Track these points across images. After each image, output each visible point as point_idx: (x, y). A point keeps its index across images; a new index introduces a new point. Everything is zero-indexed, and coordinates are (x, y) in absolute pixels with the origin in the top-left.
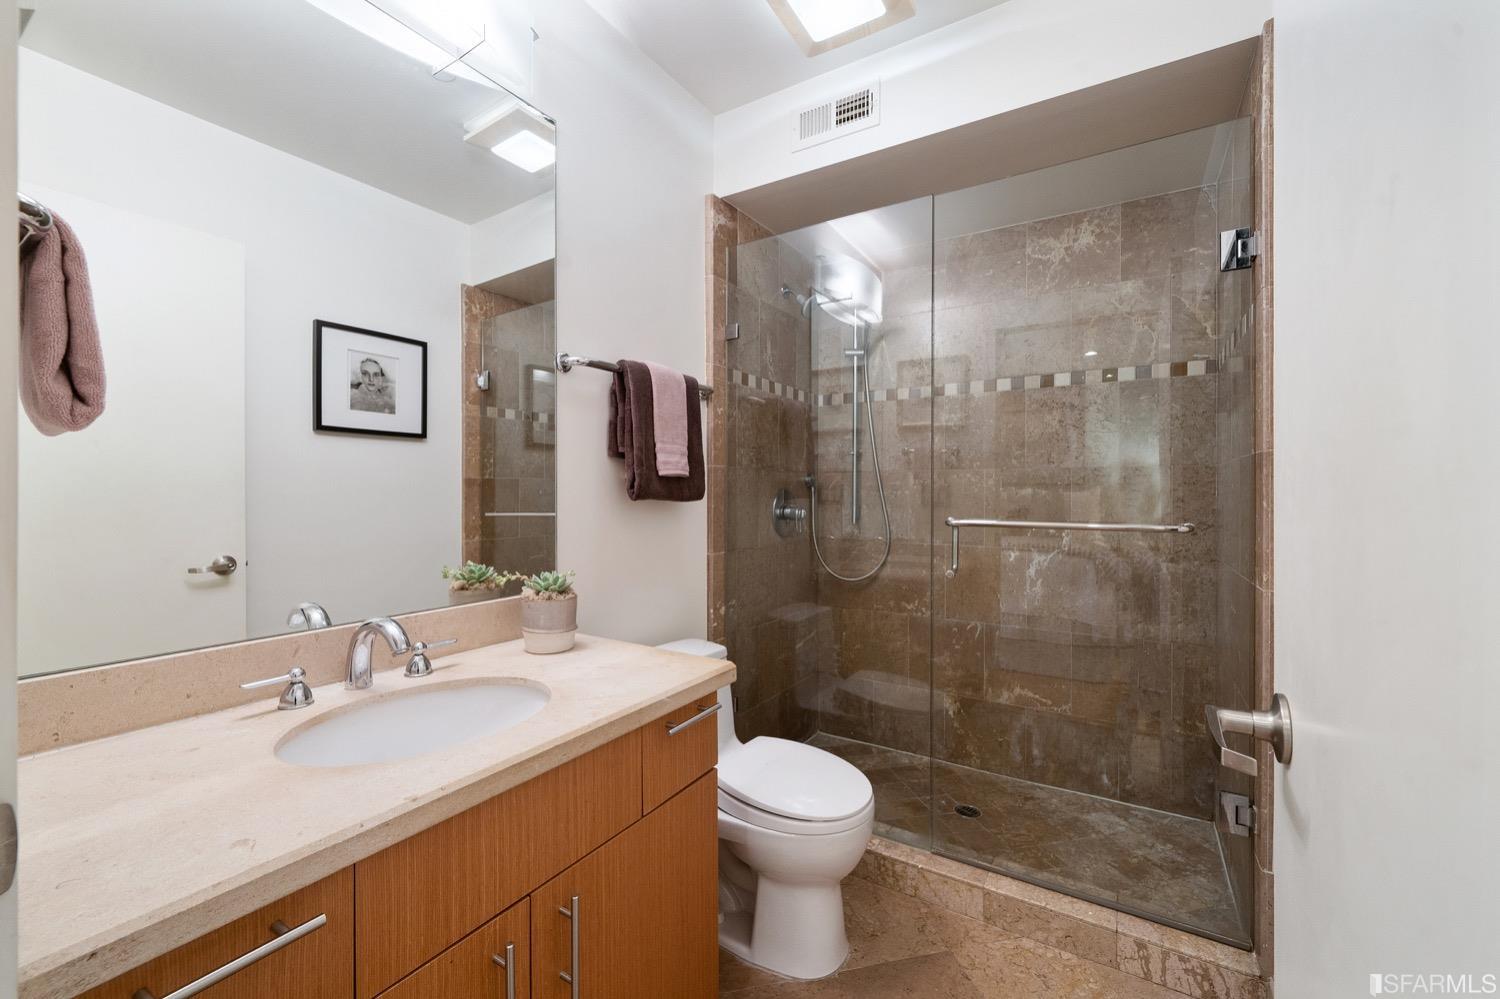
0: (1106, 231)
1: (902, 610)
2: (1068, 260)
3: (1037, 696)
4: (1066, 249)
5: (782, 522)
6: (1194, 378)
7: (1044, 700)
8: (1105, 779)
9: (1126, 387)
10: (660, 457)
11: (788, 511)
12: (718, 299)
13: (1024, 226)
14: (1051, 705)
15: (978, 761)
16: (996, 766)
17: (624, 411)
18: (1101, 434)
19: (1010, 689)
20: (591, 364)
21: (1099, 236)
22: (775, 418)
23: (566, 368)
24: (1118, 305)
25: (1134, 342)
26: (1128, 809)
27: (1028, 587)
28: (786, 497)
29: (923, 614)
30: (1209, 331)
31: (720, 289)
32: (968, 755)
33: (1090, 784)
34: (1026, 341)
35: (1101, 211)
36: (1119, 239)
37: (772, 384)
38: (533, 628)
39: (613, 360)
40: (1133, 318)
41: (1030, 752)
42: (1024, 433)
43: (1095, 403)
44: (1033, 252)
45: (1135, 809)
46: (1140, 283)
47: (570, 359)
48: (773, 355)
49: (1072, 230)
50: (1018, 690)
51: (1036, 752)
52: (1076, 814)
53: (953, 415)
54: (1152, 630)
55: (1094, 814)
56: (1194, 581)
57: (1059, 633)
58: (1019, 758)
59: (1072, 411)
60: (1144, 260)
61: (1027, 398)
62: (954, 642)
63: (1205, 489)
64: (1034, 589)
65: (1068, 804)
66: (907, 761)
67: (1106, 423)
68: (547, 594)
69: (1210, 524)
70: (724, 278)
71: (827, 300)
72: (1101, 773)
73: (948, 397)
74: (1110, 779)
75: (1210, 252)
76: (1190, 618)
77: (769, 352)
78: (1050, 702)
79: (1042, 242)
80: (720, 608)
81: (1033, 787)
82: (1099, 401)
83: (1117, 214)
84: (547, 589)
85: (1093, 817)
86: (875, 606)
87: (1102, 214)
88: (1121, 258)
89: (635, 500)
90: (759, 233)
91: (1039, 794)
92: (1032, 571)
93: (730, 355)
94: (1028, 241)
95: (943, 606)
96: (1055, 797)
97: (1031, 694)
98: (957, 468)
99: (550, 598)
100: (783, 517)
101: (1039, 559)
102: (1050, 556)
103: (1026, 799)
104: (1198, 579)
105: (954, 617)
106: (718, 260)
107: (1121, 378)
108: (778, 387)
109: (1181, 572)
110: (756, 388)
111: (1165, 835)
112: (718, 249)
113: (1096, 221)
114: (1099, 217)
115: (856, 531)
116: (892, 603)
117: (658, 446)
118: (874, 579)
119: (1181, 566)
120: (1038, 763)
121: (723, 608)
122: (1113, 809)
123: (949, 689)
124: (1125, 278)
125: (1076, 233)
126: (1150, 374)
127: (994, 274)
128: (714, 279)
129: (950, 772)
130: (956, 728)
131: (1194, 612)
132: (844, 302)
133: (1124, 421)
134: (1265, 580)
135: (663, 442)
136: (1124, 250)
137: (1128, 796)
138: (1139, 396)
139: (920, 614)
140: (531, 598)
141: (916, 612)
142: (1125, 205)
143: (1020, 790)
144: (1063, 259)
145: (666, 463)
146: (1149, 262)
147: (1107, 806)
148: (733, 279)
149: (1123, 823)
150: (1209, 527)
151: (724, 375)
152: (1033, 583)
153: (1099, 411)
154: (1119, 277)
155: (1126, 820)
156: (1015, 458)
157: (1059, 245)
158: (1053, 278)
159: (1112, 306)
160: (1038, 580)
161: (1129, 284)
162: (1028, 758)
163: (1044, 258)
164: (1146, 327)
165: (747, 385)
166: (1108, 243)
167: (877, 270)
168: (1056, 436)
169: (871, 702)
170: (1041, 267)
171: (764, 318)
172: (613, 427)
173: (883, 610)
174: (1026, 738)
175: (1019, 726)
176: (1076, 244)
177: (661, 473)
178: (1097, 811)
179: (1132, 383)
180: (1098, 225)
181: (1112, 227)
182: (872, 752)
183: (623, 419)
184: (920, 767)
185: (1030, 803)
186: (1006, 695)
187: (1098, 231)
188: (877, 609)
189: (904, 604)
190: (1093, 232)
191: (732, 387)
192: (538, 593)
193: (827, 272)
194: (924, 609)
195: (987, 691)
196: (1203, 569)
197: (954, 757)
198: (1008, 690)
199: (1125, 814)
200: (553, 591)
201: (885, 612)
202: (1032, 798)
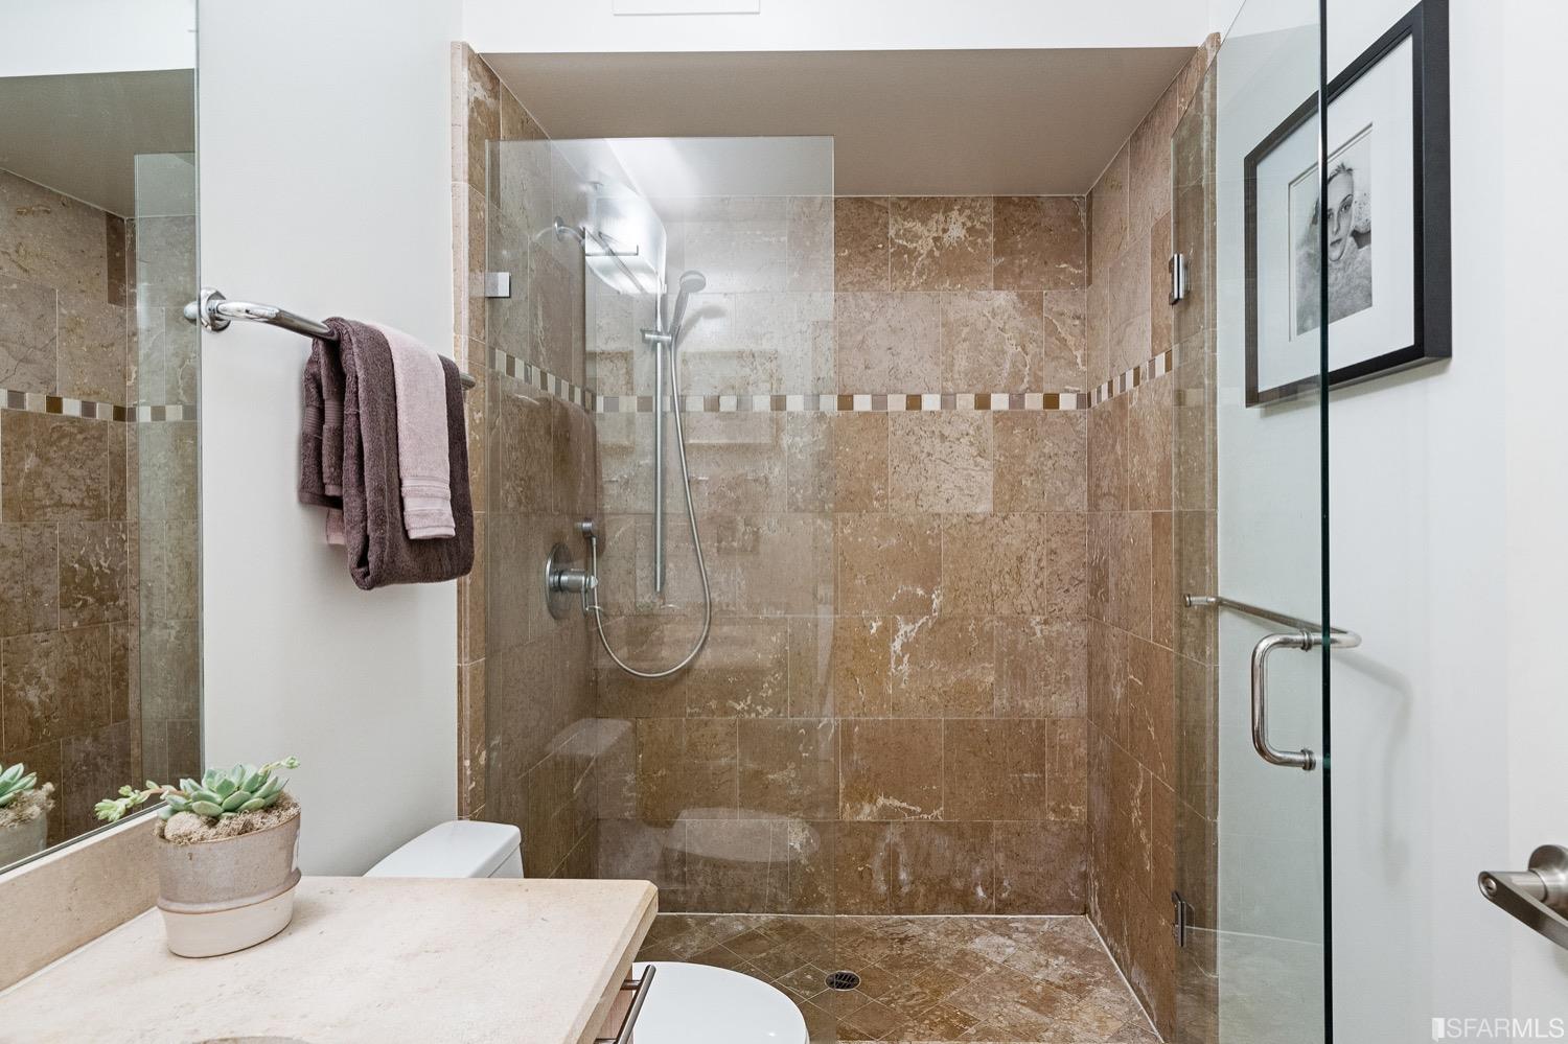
0: (978, 226)
1: (726, 712)
2: (937, 253)
3: (904, 805)
4: (936, 239)
5: (561, 597)
6: (1065, 412)
7: (913, 808)
8: (980, 892)
9: (1000, 416)
10: (411, 505)
11: (564, 578)
12: (474, 225)
13: (886, 199)
14: (920, 814)
15: (832, 904)
16: (856, 904)
17: (341, 418)
18: (973, 473)
19: (873, 801)
20: (280, 320)
21: (971, 230)
22: (548, 432)
23: (218, 323)
24: (990, 318)
25: (1008, 365)
26: (1006, 923)
27: (893, 666)
28: (560, 557)
29: (758, 714)
30: (1079, 360)
31: (478, 210)
32: (821, 899)
33: (966, 903)
34: (890, 349)
35: (973, 200)
36: (991, 239)
37: (543, 375)
38: (200, 901)
39: (318, 317)
40: (1006, 336)
41: (897, 875)
42: (887, 467)
43: (967, 434)
44: (897, 234)
45: (1014, 921)
46: (1013, 296)
47: (230, 306)
48: (544, 328)
49: (941, 217)
50: (881, 801)
51: (903, 876)
52: (960, 946)
53: (798, 439)
54: (1027, 705)
55: (977, 940)
56: (1067, 645)
57: (930, 721)
58: (883, 888)
59: (943, 442)
60: (1017, 270)
61: (890, 423)
62: (801, 748)
63: (1076, 539)
64: (900, 667)
65: (947, 935)
66: (741, 928)
67: (979, 459)
68: (240, 820)
69: (1081, 578)
70: (483, 193)
71: (602, 251)
72: (976, 885)
73: (790, 414)
74: (985, 890)
75: (1080, 271)
76: (1064, 687)
77: (541, 324)
78: (919, 810)
79: (908, 225)
80: (480, 754)
81: (904, 922)
82: (971, 432)
83: (990, 207)
84: (234, 809)
85: (978, 944)
86: (688, 710)
87: (973, 204)
88: (995, 262)
89: (369, 589)
90: (529, 131)
91: (914, 930)
92: (897, 645)
93: (493, 325)
94: (891, 221)
95: (786, 701)
96: (930, 928)
97: (897, 803)
98: (804, 511)
99: (247, 828)
100: (558, 588)
101: (906, 629)
102: (917, 625)
103: (902, 941)
104: (1070, 642)
105: (800, 714)
106: (474, 159)
107: (994, 407)
108: (551, 379)
109: (1054, 635)
110: (527, 381)
111: (1052, 946)
112: (474, 140)
113: (967, 212)
114: (970, 207)
115: (658, 602)
116: (713, 704)
117: (407, 484)
118: (686, 671)
119: (1055, 628)
120: (905, 890)
121: (484, 753)
122: (993, 928)
123: (796, 813)
124: (998, 288)
125: (946, 222)
126: (1023, 404)
127: (850, 255)
128: (470, 191)
129: (801, 928)
130: (805, 867)
131: (1067, 679)
132: (622, 258)
133: (997, 458)
134: (1208, 653)
135: (416, 477)
136: (997, 254)
137: (1003, 907)
138: (1013, 428)
139: (753, 715)
140: (195, 837)
141: (749, 712)
142: (998, 200)
143: (891, 930)
144: (932, 251)
145: (423, 515)
146: (1022, 272)
147: (985, 924)
148: (495, 197)
149: (1009, 942)
150: (1081, 582)
151: (482, 355)
152: (899, 661)
153: (972, 444)
154: (991, 284)
155: (1010, 938)
156: (876, 499)
157: (927, 234)
158: (920, 274)
159: (985, 319)
160: (903, 656)
161: (1003, 294)
162: (894, 884)
163: (911, 246)
164: (1019, 349)
165: (513, 375)
166: (979, 240)
167: (665, 217)
168: (923, 473)
169: (683, 854)
170: (906, 256)
171: (534, 267)
172: (312, 448)
173: (699, 714)
174: (892, 861)
175: (883, 846)
176: (946, 236)
177: (413, 535)
178: (978, 936)
179: (1006, 413)
180: (969, 217)
181: (984, 223)
182: (687, 926)
183: (339, 433)
184: (761, 932)
185: (907, 945)
186: (867, 808)
187: (969, 224)
188: (691, 715)
189: (731, 703)
190: (964, 224)
191: (494, 377)
192: (213, 821)
193: (606, 209)
194: (759, 708)
195: (844, 807)
196: (1075, 629)
197: (801, 906)
198: (870, 802)
199: (1006, 931)
200: (252, 810)
201: (704, 717)
202: (907, 938)
